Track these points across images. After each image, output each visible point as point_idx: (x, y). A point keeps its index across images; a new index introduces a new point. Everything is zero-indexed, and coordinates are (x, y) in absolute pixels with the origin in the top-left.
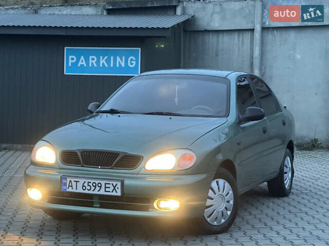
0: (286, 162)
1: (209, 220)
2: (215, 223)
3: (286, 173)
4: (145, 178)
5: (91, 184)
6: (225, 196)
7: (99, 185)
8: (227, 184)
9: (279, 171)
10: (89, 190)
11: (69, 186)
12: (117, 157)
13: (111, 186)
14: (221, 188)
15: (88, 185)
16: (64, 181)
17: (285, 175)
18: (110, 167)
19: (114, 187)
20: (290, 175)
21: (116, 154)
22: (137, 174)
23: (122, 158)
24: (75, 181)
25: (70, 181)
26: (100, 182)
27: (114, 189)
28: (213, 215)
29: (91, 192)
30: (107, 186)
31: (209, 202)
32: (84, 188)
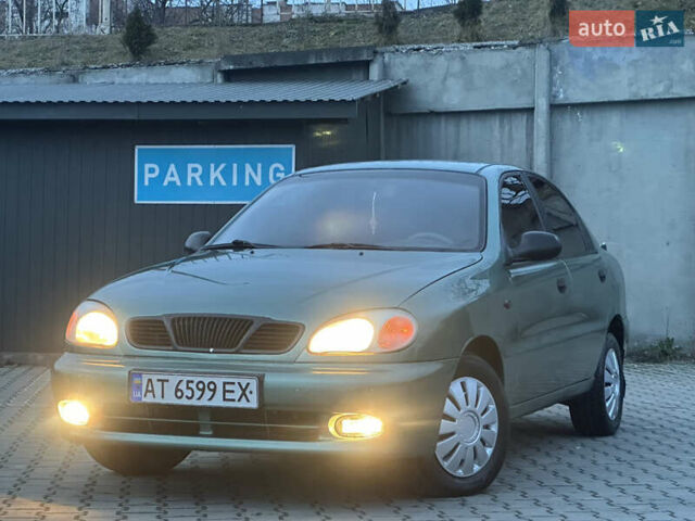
0: (608, 361)
1: (445, 464)
2: (460, 472)
3: (609, 384)
4: (309, 370)
5: (193, 386)
6: (479, 414)
7: (212, 387)
8: (483, 389)
9: (593, 378)
10: (191, 398)
11: (147, 391)
12: (248, 327)
13: (236, 388)
14: (472, 398)
15: (188, 388)
16: (137, 381)
17: (606, 388)
18: (233, 350)
19: (244, 391)
20: (617, 390)
21: (247, 321)
22: (290, 362)
23: (259, 330)
24: (159, 380)
25: (150, 380)
26: (214, 380)
27: (244, 394)
28: (454, 455)
29: (194, 402)
30: (228, 387)
31: (445, 426)
32: (179, 394)
